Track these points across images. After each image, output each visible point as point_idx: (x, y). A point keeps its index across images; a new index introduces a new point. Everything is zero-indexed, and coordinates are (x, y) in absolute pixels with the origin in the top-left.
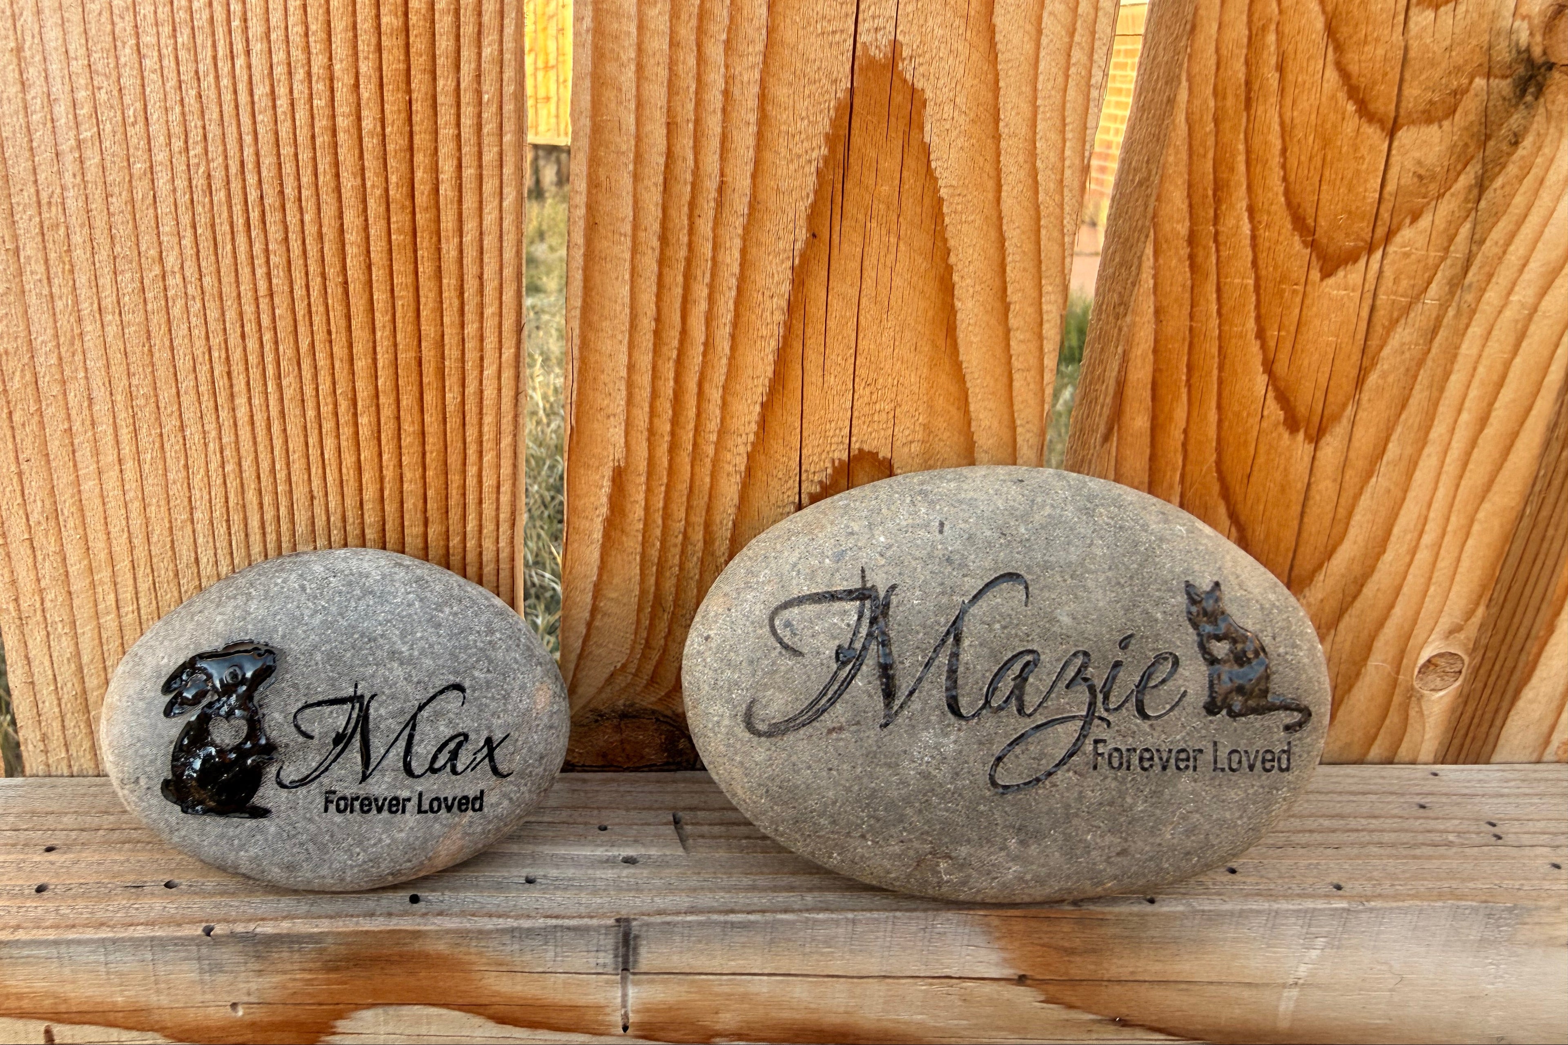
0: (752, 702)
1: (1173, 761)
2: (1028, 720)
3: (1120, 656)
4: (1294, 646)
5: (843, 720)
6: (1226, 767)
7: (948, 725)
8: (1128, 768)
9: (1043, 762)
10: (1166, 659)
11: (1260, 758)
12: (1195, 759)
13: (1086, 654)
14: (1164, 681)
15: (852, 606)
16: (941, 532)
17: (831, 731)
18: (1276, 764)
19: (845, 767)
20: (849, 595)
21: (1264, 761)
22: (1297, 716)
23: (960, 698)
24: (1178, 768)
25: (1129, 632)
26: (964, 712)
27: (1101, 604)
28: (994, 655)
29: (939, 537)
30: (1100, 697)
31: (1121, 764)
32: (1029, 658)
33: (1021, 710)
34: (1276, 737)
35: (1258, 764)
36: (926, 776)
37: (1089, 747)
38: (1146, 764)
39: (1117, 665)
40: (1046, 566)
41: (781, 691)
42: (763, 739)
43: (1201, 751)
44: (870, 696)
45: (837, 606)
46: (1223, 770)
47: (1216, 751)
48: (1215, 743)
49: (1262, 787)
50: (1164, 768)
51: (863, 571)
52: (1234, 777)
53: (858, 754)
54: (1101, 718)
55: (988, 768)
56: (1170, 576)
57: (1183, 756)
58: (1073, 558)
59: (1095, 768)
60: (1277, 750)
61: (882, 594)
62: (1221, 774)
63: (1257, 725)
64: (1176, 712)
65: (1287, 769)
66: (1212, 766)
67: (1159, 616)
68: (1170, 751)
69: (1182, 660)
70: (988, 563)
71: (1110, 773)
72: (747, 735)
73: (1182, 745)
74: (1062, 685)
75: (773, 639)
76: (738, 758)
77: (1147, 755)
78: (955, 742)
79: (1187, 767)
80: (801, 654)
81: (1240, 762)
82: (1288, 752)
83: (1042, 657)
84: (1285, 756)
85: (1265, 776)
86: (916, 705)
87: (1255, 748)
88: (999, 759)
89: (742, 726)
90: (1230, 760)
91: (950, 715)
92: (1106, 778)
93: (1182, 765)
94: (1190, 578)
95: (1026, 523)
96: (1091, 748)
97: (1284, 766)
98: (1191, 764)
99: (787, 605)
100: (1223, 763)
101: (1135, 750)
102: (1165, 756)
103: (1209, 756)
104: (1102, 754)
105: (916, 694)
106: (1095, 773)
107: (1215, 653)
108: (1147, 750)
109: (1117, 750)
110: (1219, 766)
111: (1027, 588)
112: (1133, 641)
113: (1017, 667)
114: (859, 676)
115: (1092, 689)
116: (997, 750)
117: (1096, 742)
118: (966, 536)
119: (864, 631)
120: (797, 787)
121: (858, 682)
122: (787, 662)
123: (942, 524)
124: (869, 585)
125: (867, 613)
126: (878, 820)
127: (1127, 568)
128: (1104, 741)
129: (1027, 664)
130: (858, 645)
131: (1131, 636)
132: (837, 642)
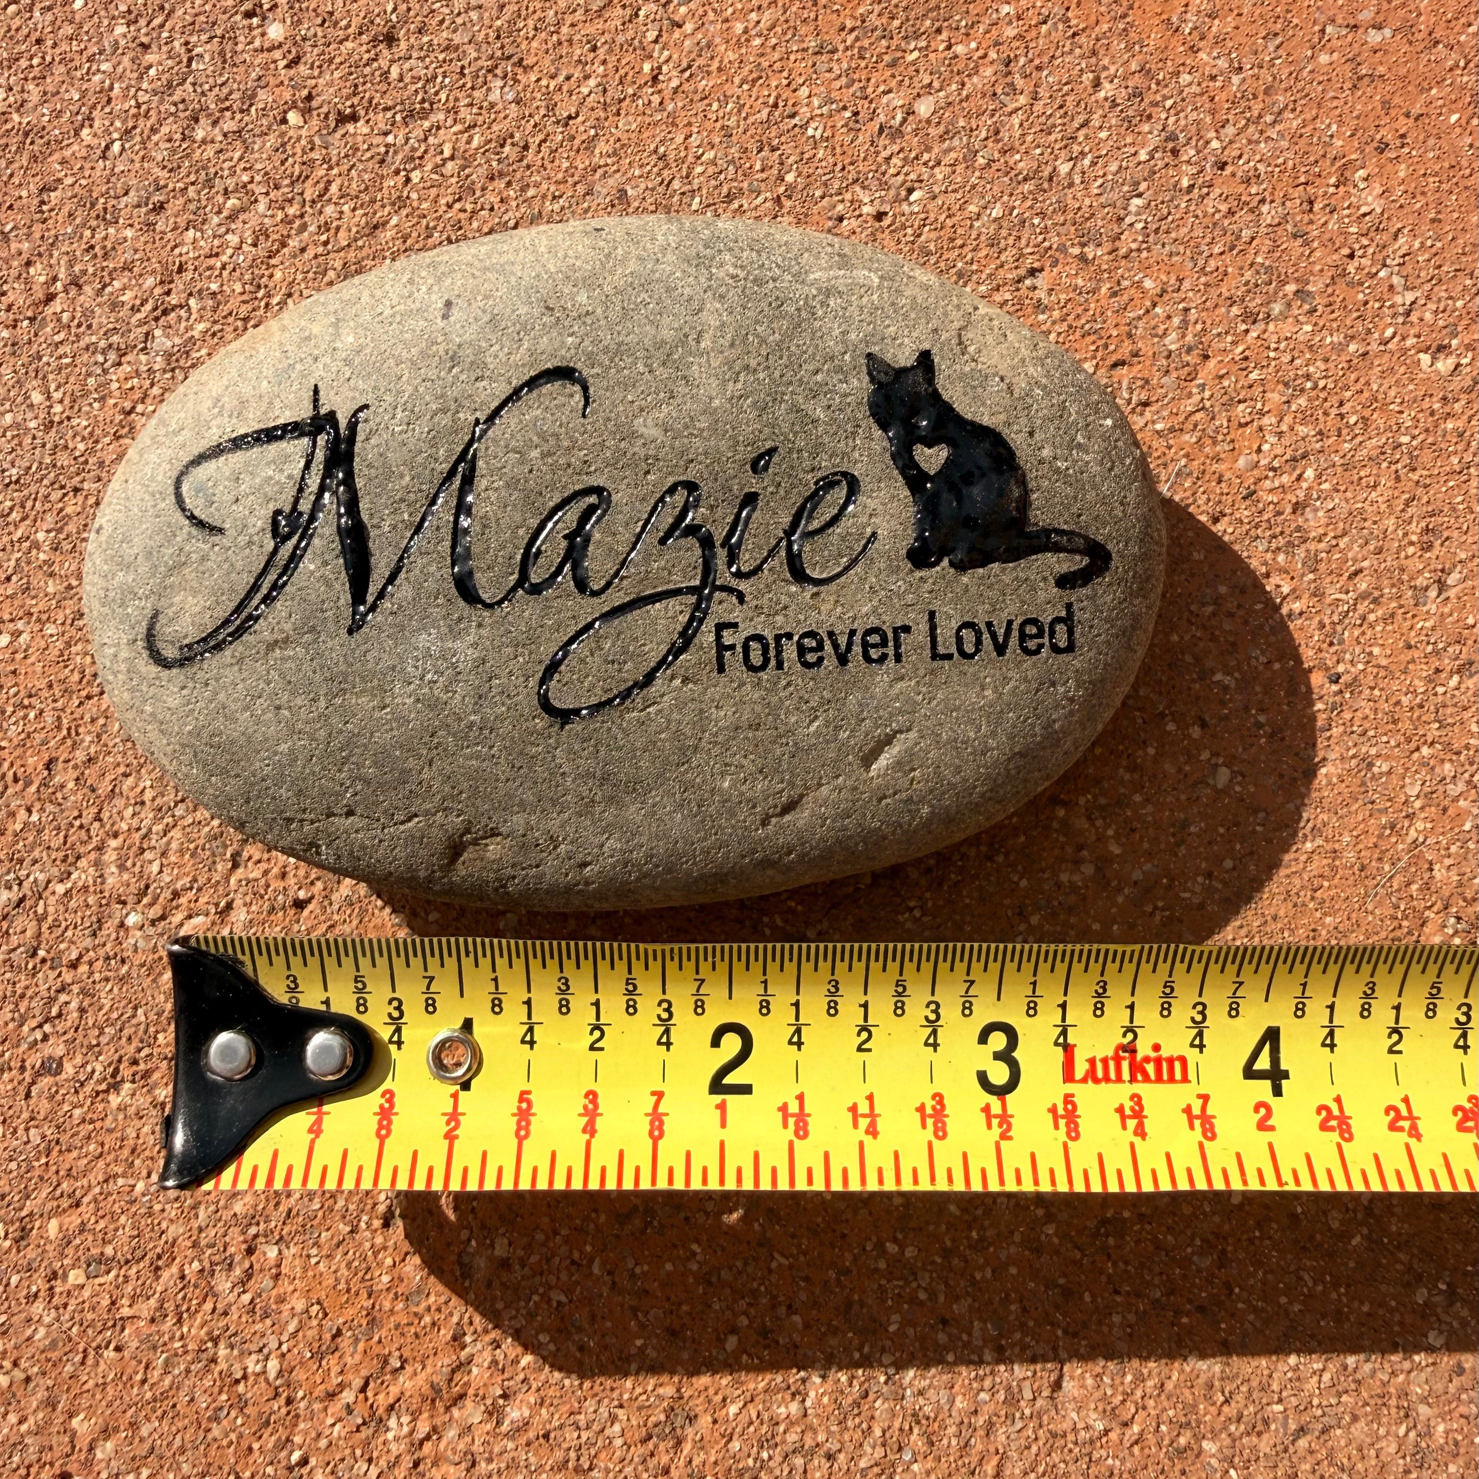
0: (155, 616)
1: (857, 649)
2: (596, 600)
3: (754, 484)
4: (1072, 445)
5: (288, 627)
6: (953, 650)
7: (460, 620)
8: (780, 666)
9: (629, 665)
10: (838, 483)
11: (1015, 633)
12: (896, 639)
13: (691, 487)
14: (834, 520)
15: (298, 446)
16: (445, 317)
17: (271, 646)
18: (1046, 640)
19: (299, 701)
20: (294, 429)
21: (1023, 637)
22: (1080, 562)
23: (477, 575)
24: (868, 659)
25: (768, 445)
26: (484, 596)
27: (716, 403)
28: (529, 500)
29: (440, 323)
30: (722, 554)
31: (766, 661)
32: (593, 499)
33: (582, 585)
34: (1042, 595)
35: (1014, 641)
36: (434, 705)
37: (707, 637)
38: (811, 658)
39: (750, 499)
40: (621, 349)
41: (195, 592)
42: (175, 671)
43: (906, 629)
44: (329, 585)
45: (273, 449)
46: (949, 657)
47: (933, 628)
48: (932, 614)
49: (1026, 680)
50: (843, 660)
51: (316, 391)
52: (970, 667)
53: (318, 678)
54: (725, 588)
55: (533, 682)
56: (840, 348)
57: (874, 639)
58: (667, 334)
59: (721, 669)
60: (1046, 619)
61: (343, 423)
62: (946, 664)
63: (1007, 579)
64: (858, 569)
65: (1070, 648)
66: (928, 652)
67: (820, 414)
68: (853, 633)
69: (865, 484)
70: (521, 355)
71: (747, 676)
72: (154, 669)
73: (873, 622)
74: (650, 539)
75: (178, 514)
76: (148, 709)
77: (809, 642)
78: (475, 645)
79: (883, 658)
80: (221, 531)
81: (979, 642)
82: (1068, 620)
83: (615, 498)
84: (1061, 629)
85: (1030, 661)
86: (402, 590)
87: (1004, 616)
88: (553, 667)
89: (145, 654)
90: (959, 640)
91: (462, 603)
92: (742, 684)
93: (874, 654)
94: (875, 349)
95: (590, 287)
96: (712, 637)
97: (1063, 644)
98: (890, 651)
99: (200, 459)
100: (947, 643)
101: (789, 636)
102: (843, 641)
103: (920, 633)
104: (732, 647)
105: (402, 575)
106: (723, 679)
107: (924, 466)
108: (811, 634)
109: (758, 638)
110: (941, 650)
111: (585, 389)
112: (776, 459)
113: (571, 516)
114: (309, 555)
115: (707, 543)
116: (547, 651)
117: (720, 627)
118: (487, 318)
119: (314, 482)
120: (232, 742)
121: (308, 565)
122: (199, 544)
123: (448, 304)
124: (323, 411)
125: (320, 455)
126: (367, 782)
127: (763, 341)
128: (735, 625)
129: (591, 510)
130: (305, 506)
131: (771, 452)
132: (272, 507)
